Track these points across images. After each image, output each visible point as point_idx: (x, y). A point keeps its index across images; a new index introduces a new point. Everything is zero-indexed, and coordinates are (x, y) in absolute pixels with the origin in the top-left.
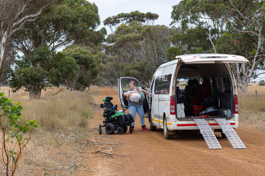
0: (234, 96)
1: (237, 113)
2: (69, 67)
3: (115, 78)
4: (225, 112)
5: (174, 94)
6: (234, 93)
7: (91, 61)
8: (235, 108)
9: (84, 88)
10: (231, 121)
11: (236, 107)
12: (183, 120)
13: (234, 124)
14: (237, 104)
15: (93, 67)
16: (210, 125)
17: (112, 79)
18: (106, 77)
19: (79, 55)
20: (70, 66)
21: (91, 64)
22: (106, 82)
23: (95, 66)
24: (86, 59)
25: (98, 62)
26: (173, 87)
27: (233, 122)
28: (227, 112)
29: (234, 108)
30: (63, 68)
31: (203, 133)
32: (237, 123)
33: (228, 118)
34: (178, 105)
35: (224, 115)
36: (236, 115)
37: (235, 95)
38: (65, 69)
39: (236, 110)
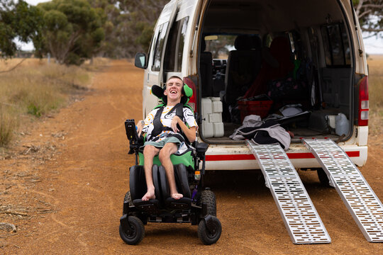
0: (357, 77)
1: (365, 123)
2: (32, 21)
3: (135, 46)
4: (332, 119)
5: (195, 71)
6: (357, 71)
7: (92, 18)
8: (360, 110)
9: (82, 61)
10: (349, 146)
11: (363, 107)
12: (217, 144)
13: (356, 154)
14: (366, 98)
15: (94, 27)
16: (291, 156)
17: (131, 48)
18: (123, 44)
19: (71, 7)
20: (32, 18)
21: (91, 24)
22: (124, 52)
23: (98, 27)
24: (82, 15)
25: (102, 19)
26: (191, 53)
27: (354, 148)
28: (337, 121)
29: (358, 110)
30: (21, 22)
31: (274, 188)
32: (363, 150)
33: (340, 139)
34: (206, 103)
35: (329, 127)
36: (363, 131)
37: (362, 76)
38: (24, 25)
39: (363, 116)
